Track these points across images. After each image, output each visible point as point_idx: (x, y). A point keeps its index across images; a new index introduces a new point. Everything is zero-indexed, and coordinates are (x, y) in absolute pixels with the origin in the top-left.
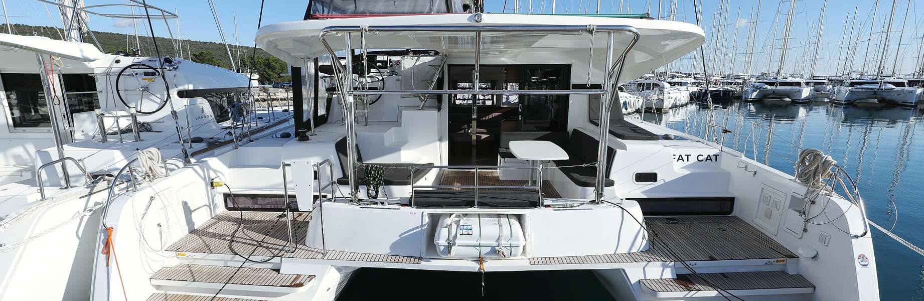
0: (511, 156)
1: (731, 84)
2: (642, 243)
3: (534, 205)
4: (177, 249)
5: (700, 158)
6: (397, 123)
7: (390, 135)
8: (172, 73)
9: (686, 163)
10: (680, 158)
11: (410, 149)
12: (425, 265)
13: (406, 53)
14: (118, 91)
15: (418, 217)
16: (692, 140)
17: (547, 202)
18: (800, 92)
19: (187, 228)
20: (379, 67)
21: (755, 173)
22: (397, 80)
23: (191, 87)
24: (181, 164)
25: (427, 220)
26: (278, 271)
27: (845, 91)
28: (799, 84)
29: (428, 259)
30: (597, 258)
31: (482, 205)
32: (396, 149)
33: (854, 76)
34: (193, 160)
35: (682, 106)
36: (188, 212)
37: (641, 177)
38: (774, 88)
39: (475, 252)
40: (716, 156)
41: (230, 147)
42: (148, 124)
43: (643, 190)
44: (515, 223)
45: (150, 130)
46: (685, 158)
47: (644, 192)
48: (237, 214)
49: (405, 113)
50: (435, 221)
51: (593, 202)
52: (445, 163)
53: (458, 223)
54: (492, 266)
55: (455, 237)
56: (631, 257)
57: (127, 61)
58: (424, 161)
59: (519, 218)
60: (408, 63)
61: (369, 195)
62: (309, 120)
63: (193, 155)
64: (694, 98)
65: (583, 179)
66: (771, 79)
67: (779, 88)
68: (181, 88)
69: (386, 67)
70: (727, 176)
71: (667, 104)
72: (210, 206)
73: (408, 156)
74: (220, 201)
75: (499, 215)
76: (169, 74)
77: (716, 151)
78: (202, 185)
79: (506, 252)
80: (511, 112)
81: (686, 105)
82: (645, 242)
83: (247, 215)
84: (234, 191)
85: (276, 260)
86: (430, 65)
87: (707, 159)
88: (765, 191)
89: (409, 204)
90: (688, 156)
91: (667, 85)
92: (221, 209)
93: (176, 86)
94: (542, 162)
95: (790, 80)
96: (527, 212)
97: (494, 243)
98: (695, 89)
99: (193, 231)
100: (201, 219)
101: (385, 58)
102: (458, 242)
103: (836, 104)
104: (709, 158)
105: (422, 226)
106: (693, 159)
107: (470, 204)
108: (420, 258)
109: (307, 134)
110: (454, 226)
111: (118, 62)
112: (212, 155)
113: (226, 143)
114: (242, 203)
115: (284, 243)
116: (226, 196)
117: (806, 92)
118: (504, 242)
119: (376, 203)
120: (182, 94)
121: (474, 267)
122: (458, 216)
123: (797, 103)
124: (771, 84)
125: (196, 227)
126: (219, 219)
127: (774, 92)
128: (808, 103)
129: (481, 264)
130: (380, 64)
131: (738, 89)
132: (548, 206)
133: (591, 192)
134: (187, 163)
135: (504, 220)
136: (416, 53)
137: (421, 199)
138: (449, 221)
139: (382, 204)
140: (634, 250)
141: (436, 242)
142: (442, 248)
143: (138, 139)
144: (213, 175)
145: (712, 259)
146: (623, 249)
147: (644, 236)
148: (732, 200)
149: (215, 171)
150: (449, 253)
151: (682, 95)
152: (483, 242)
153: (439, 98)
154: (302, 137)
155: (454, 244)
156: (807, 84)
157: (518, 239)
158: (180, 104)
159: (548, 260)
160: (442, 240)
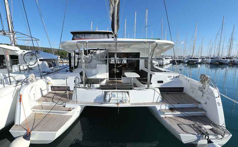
0: (125, 76)
1: (180, 58)
2: (160, 99)
3: (131, 89)
4: (38, 101)
5: (174, 77)
6: (96, 68)
7: (94, 71)
8: (38, 55)
10: (169, 77)
11: (99, 74)
12: (103, 105)
13: (98, 49)
14: (24, 59)
15: (101, 92)
16: (172, 72)
18: (198, 60)
19: (41, 95)
20: (91, 53)
22: (96, 57)
23: (43, 58)
25: (103, 93)
26: (65, 107)
27: (210, 60)
28: (198, 58)
29: (104, 104)
30: (148, 103)
31: (118, 89)
32: (95, 74)
33: (212, 56)
34: (43, 77)
35: (168, 64)
36: (41, 91)
37: (159, 82)
38: (191, 59)
39: (116, 102)
40: (178, 76)
41: (53, 74)
42: (32, 68)
43: (159, 85)
44: (127, 94)
45: (32, 70)
46: (170, 77)
47: (160, 86)
48: (54, 92)
49: (98, 65)
50: (106, 93)
51: (147, 88)
52: (108, 78)
53: (112, 94)
54: (121, 105)
55: (111, 97)
56: (157, 103)
57: (26, 52)
58: (102, 78)
59: (128, 92)
60: (98, 52)
61: (88, 86)
62: (73, 67)
63: (43, 76)
64: (171, 62)
65: (144, 82)
66: (191, 57)
67: (193, 59)
68: (40, 59)
69: (93, 53)
70: (181, 82)
71: (164, 64)
72: (47, 89)
73: (98, 76)
74: (50, 88)
75: (122, 92)
76: (37, 55)
78: (45, 84)
79: (124, 102)
80: (125, 65)
81: (169, 64)
82: (161, 99)
83: (57, 92)
84: (53, 85)
85: (64, 104)
86: (104, 52)
88: (192, 86)
89: (99, 89)
91: (164, 59)
92: (50, 90)
93: (39, 58)
94: (133, 78)
95: (196, 57)
96: (130, 91)
97: (121, 99)
98: (171, 60)
99: (43, 96)
100: (45, 93)
101: (92, 51)
102: (112, 99)
103: (208, 63)
104: (176, 77)
105: (102, 94)
106: (172, 77)
107: (115, 89)
108: (102, 103)
109: (73, 70)
110: (111, 95)
111: (24, 52)
112: (48, 76)
113: (51, 73)
114: (56, 89)
115: (66, 99)
116: (52, 87)
117: (200, 61)
118: (124, 99)
119: (90, 88)
120: (40, 60)
121: (116, 106)
122: (112, 92)
123: (198, 63)
124: (191, 58)
125: (44, 95)
126: (49, 93)
127: (191, 61)
128: (200, 63)
129: (118, 105)
131: (182, 60)
132: (135, 89)
133: (146, 86)
134: (41, 78)
135: (124, 93)
136: (100, 50)
137: (102, 88)
138: (109, 93)
139: (92, 89)
140: (158, 101)
141: (106, 99)
142: (108, 100)
143: (29, 72)
145: (179, 104)
146: (155, 101)
147: (160, 98)
148: (183, 88)
149: (49, 80)
150: (110, 102)
151: (168, 61)
152: (118, 99)
153: (106, 60)
154: (71, 71)
155: (111, 100)
156: (200, 58)
157: (127, 98)
158: (40, 63)
159: (135, 104)
160: (108, 99)
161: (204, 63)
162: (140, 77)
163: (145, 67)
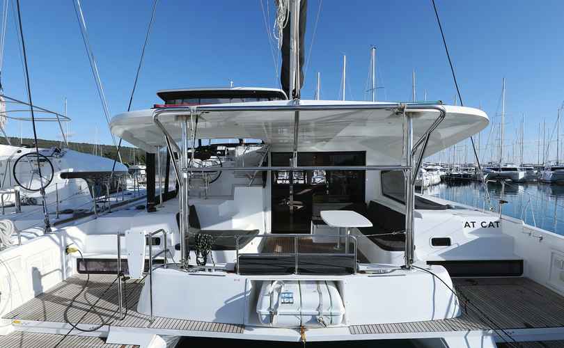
0: (323, 223)
1: (467, 170)
2: (455, 309)
3: (350, 271)
4: (14, 316)
5: (484, 225)
6: (231, 197)
7: (224, 207)
8: (57, 160)
9: (472, 229)
10: (467, 225)
11: (240, 217)
12: (248, 334)
13: (241, 143)
14: (14, 173)
15: (241, 284)
16: (470, 210)
17: (362, 267)
18: (517, 175)
19: (33, 293)
20: (220, 155)
21: (541, 238)
22: (232, 164)
23: (71, 170)
24: (41, 233)
25: (250, 286)
26: (104, 339)
27: (549, 174)
28: (515, 169)
29: (250, 328)
30: (415, 326)
31: (302, 272)
32: (229, 218)
33: (552, 164)
34: (53, 229)
35: (435, 185)
36: (37, 275)
37: (437, 242)
38: (498, 172)
39: (296, 321)
40: (497, 222)
41: (90, 217)
42: (34, 199)
43: (438, 253)
44: (333, 289)
45: (35, 204)
46: (471, 225)
47: (441, 255)
48: (84, 277)
49: (237, 189)
50: (258, 286)
51: (403, 267)
52: (269, 230)
53: (279, 290)
54: (313, 335)
55: (277, 305)
56: (447, 324)
57: (25, 151)
58: (251, 228)
59: (337, 284)
60: (240, 151)
61: (198, 262)
62: (159, 196)
63: (55, 224)
64: (443, 180)
65: (388, 243)
66: (496, 166)
67: (502, 172)
68: (64, 171)
69: (224, 155)
70: (510, 242)
71: (426, 183)
72: (62, 271)
73: (238, 224)
74: (73, 264)
75: (318, 282)
76: (55, 161)
77: (497, 219)
78: (57, 251)
79: (326, 320)
80: (321, 187)
81: (438, 184)
82: (457, 307)
83: (94, 278)
84: (86, 256)
85: (105, 328)
86: (257, 152)
87: (490, 226)
89: (234, 271)
90: (473, 223)
91: (424, 171)
92: (73, 272)
93: (60, 170)
94: (349, 228)
95: (509, 166)
96: (345, 279)
97: (314, 312)
98: (443, 173)
99: (40, 295)
100: (48, 284)
101: (224, 148)
102: (280, 311)
103: (545, 183)
104: (491, 225)
105: (245, 293)
106: (478, 226)
107: (291, 271)
108: (243, 326)
109: (157, 207)
110: (276, 295)
111: (19, 152)
112: (73, 225)
113: (92, 213)
114: (92, 268)
115: (115, 307)
116: (79, 261)
117: (521, 175)
118: (324, 311)
119: (204, 270)
120: (64, 176)
121: (294, 336)
122: (279, 283)
123: (516, 182)
124: (496, 170)
125: (44, 291)
126: (69, 281)
127: (499, 175)
128: (524, 182)
129: (302, 333)
130: (219, 152)
131: (473, 173)
132: (363, 272)
133: (399, 257)
134: (47, 230)
135: (323, 286)
136: (247, 145)
137: (246, 266)
138: (270, 288)
139: (210, 270)
140: (450, 317)
141: (258, 310)
142: (264, 317)
143: (19, 211)
144: (69, 241)
145: (528, 326)
146: (440, 316)
147: (456, 301)
148: (521, 262)
149: (72, 238)
150: (271, 322)
151: (436, 178)
152: (304, 311)
153: (264, 174)
154: (151, 209)
155: (276, 313)
156: (521, 170)
157: (338, 308)
158: (59, 183)
159: (367, 328)
160: (264, 310)
161: (533, 183)
162: (372, 225)
163: (384, 195)
